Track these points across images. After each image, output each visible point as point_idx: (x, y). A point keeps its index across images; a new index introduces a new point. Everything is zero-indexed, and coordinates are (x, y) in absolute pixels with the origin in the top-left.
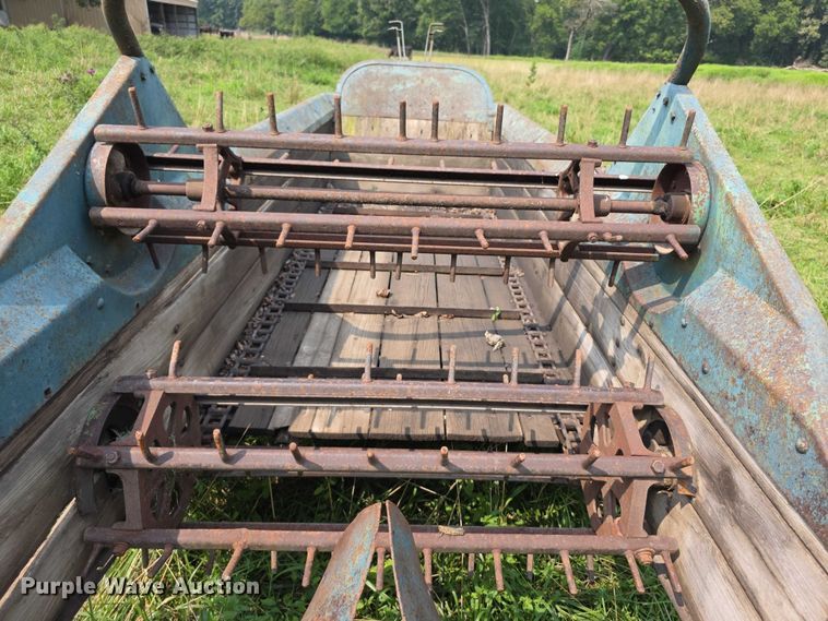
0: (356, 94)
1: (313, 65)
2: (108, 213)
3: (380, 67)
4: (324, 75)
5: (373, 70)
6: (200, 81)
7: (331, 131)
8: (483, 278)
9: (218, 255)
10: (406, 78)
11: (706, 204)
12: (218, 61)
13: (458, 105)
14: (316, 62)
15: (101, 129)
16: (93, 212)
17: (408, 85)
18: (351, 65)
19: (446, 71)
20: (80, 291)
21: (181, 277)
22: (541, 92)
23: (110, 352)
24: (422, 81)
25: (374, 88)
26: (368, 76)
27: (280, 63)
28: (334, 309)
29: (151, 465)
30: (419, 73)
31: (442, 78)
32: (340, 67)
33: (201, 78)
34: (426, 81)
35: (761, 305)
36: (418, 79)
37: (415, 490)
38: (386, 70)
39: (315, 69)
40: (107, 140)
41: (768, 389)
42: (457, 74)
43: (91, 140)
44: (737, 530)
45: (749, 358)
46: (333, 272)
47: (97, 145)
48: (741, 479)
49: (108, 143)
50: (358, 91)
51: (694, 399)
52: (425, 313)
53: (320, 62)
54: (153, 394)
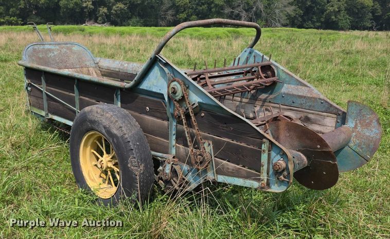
5: (36, 47)
10: (53, 50)
13: (80, 60)
17: (55, 53)
19: (69, 45)
25: (41, 56)
26: (35, 50)
31: (68, 48)
34: (62, 50)
35: (300, 87)
36: (58, 50)
41: (312, 97)
42: (74, 46)
44: (313, 125)
45: (305, 95)
48: (310, 116)
50: (33, 58)
51: (291, 110)
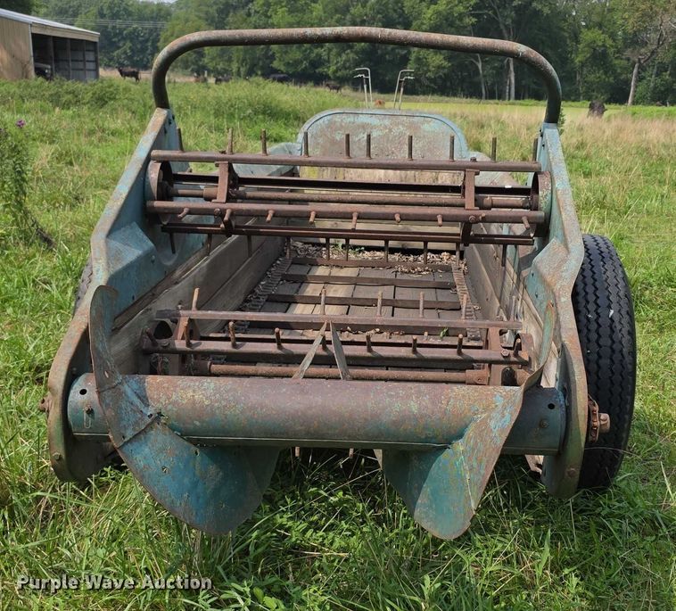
0: (318, 144)
1: (261, 116)
2: (157, 204)
3: (344, 116)
4: (275, 129)
5: (337, 118)
6: (111, 137)
7: (293, 175)
8: (439, 311)
9: (205, 261)
10: (373, 127)
11: (549, 197)
12: (133, 112)
14: (264, 113)
15: (154, 153)
16: (149, 203)
17: (375, 134)
18: (312, 115)
19: (416, 119)
20: (146, 248)
21: (184, 266)
22: (578, 148)
23: (153, 294)
24: (390, 130)
26: (331, 125)
27: (217, 114)
28: (293, 326)
29: (189, 349)
30: (387, 122)
32: (297, 118)
33: (113, 134)
34: (394, 129)
36: (386, 127)
37: (363, 460)
38: (351, 119)
39: (264, 121)
40: (158, 159)
42: (428, 122)
43: (149, 159)
46: (293, 305)
47: (151, 163)
49: (158, 162)
50: (321, 140)
52: (378, 330)
53: (271, 112)
54: (182, 318)
